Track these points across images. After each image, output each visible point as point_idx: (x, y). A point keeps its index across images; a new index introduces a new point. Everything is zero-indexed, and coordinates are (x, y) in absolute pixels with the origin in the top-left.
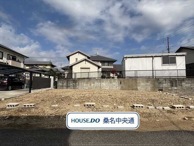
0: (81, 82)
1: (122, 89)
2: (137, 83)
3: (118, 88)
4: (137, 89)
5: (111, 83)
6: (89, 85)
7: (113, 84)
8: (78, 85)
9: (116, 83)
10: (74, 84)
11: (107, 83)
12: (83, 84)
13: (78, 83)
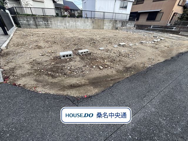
0: (53, 20)
1: (94, 28)
2: (104, 23)
3: (91, 27)
4: (103, 29)
5: (85, 23)
6: (63, 24)
7: (87, 23)
8: (51, 24)
9: (89, 23)
10: (45, 23)
11: (82, 23)
12: (57, 23)
13: (50, 21)
